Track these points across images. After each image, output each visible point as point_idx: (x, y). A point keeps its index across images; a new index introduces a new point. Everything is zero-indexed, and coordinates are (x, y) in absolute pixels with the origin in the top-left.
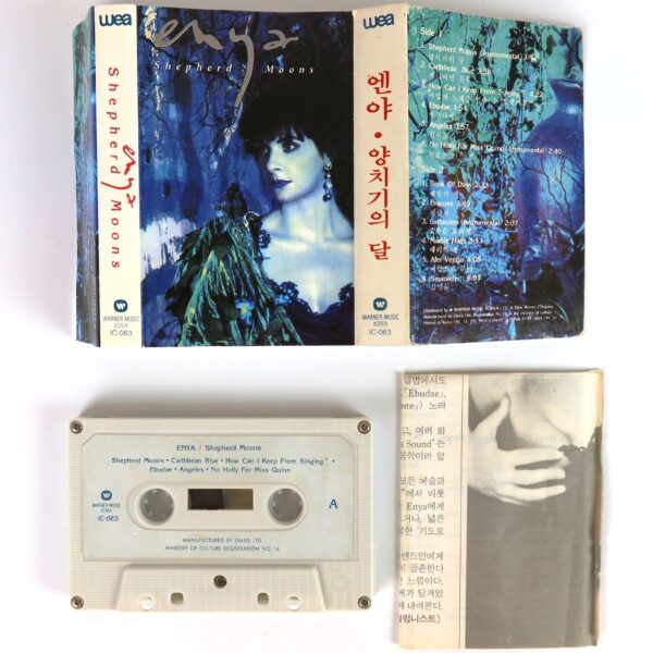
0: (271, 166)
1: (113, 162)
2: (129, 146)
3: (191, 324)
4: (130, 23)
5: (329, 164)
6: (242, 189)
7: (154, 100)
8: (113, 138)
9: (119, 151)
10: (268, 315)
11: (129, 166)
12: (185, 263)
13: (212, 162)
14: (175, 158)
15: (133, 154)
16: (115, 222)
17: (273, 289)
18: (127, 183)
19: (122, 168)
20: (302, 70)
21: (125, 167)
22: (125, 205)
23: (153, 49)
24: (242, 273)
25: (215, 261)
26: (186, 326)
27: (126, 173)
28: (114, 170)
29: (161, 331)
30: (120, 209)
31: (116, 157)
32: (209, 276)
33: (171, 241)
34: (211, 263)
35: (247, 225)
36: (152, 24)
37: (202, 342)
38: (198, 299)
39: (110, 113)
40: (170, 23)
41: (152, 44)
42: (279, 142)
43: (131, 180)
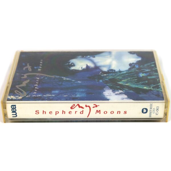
0: (80, 69)
1: (78, 113)
2: (71, 106)
3: (151, 88)
4: (15, 106)
5: (80, 56)
6: (90, 76)
7: (50, 96)
8: (67, 113)
9: (73, 111)
10: (144, 69)
11: (80, 107)
12: (124, 89)
13: (78, 83)
14: (76, 91)
15: (74, 105)
16: (105, 113)
17: (132, 68)
18: (88, 107)
19: (81, 109)
20: (41, 62)
21: (81, 108)
22: (98, 109)
23: (27, 97)
24: (127, 76)
25: (122, 82)
26: (153, 89)
27: (83, 108)
28: (82, 112)
29: (156, 95)
30: (100, 111)
31: (76, 112)
32: (129, 83)
33: (114, 93)
34: (123, 83)
35: (105, 75)
36: (15, 97)
37: (159, 85)
38: (139, 86)
39: (56, 114)
40: (16, 92)
41: (25, 97)
42: (70, 68)
43: (86, 106)
